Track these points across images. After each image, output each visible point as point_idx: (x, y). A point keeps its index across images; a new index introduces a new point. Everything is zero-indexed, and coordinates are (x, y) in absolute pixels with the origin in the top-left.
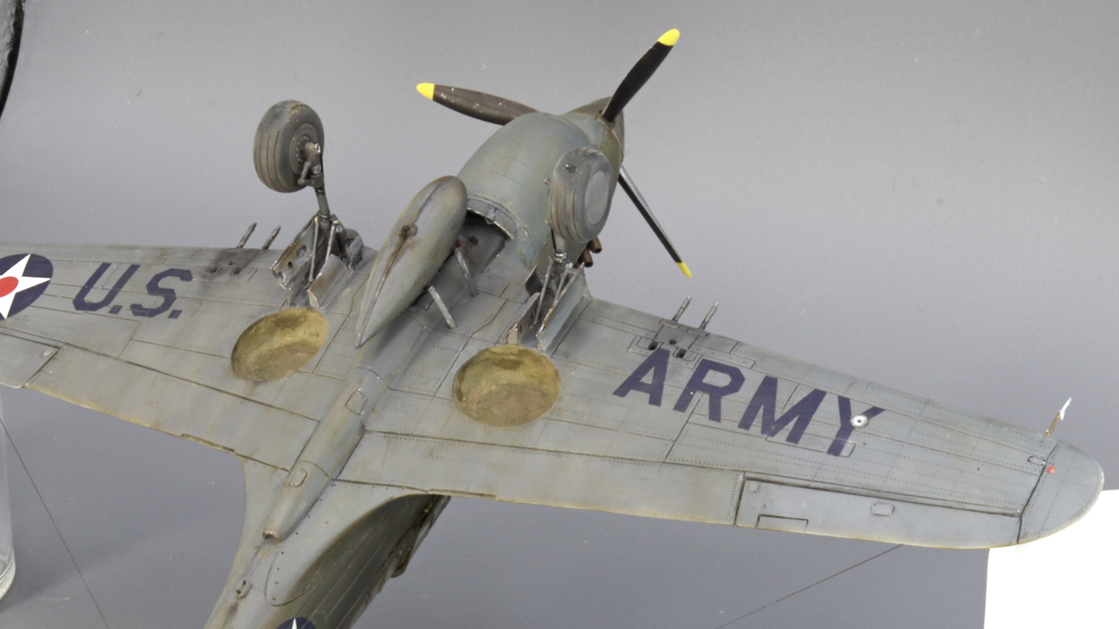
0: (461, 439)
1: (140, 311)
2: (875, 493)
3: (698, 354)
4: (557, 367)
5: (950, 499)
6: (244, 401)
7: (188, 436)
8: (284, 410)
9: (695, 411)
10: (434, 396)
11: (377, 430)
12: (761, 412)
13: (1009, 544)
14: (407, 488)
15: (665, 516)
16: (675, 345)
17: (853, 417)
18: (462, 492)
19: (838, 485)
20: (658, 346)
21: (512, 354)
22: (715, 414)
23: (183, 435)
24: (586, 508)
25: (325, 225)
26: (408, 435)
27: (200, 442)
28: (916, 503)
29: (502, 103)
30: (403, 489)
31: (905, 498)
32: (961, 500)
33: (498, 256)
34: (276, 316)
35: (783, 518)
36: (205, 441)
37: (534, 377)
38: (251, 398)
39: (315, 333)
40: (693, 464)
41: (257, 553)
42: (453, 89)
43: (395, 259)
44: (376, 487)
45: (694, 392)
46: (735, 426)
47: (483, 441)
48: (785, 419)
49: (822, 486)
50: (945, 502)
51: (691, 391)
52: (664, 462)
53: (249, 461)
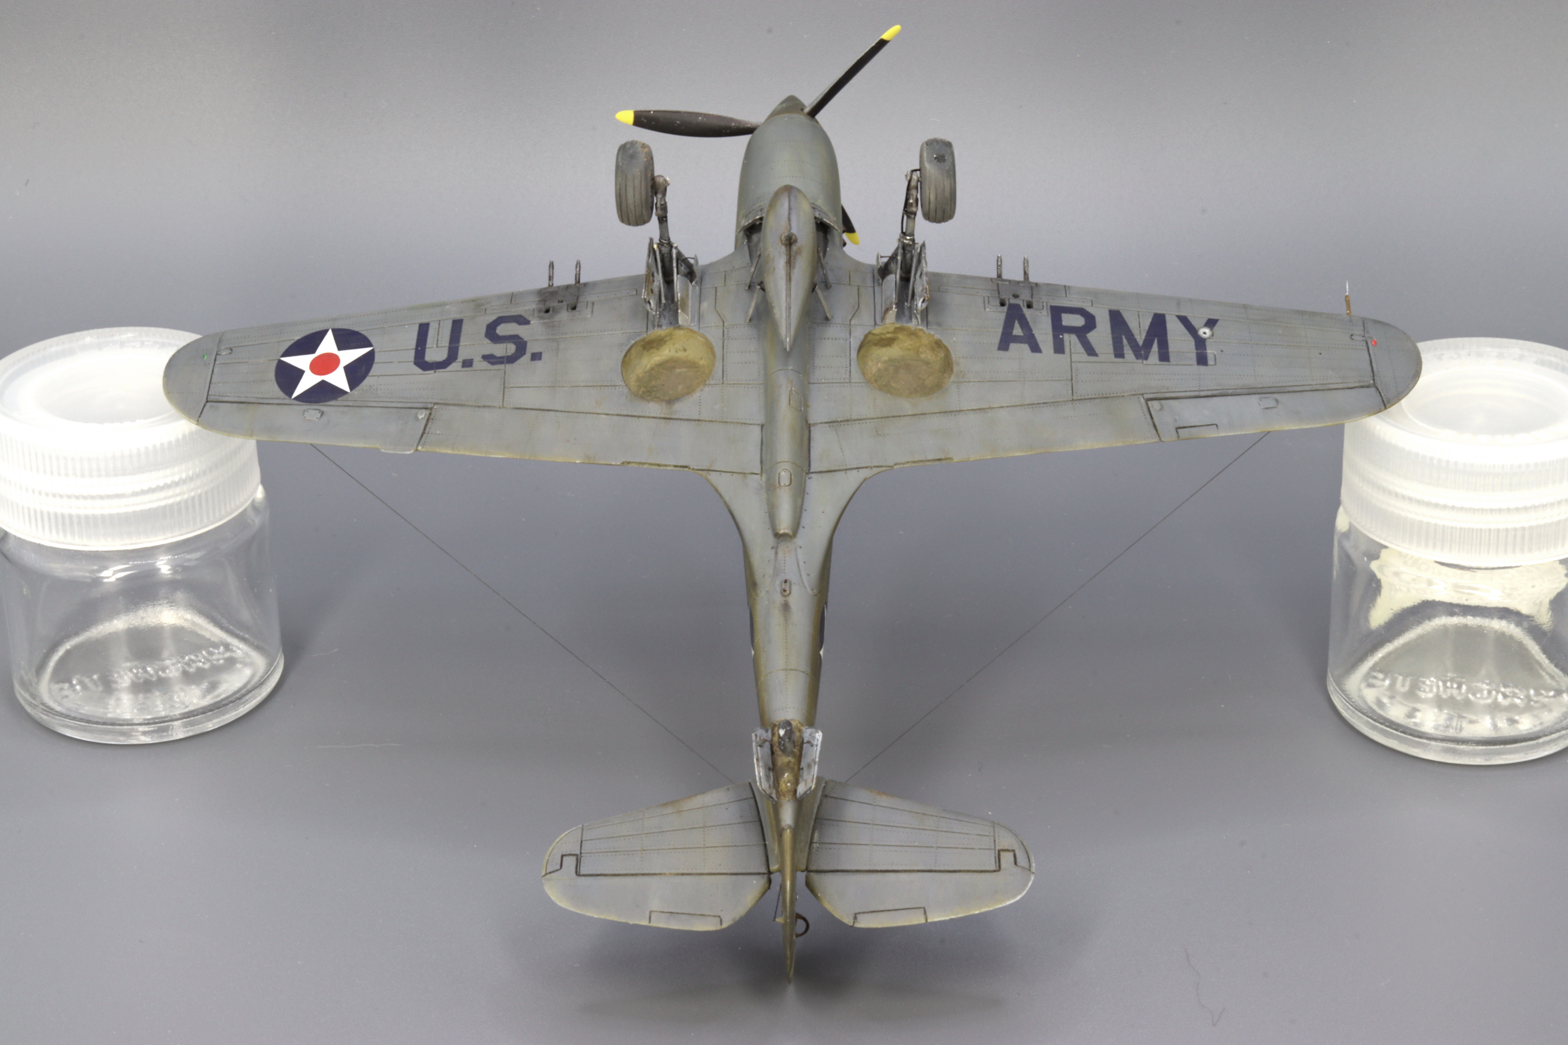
0: (895, 414)
1: (496, 360)
2: (1254, 391)
3: (1043, 303)
4: (937, 337)
5: (1313, 383)
6: (668, 421)
7: (629, 463)
8: (716, 421)
9: (1072, 351)
10: (850, 382)
11: (819, 421)
12: (1125, 341)
13: (1380, 411)
14: (874, 467)
15: (1101, 446)
16: (1020, 298)
17: (1199, 330)
18: (922, 461)
19: (1221, 390)
20: (1007, 302)
21: (888, 333)
22: (1090, 351)
23: (623, 463)
24: (1033, 453)
25: (665, 250)
26: (847, 421)
27: (645, 466)
28: (1289, 392)
29: (701, 117)
30: (872, 468)
31: (1280, 390)
32: (1322, 382)
33: (828, 249)
34: (643, 340)
35: (1195, 426)
36: (651, 464)
37: (909, 350)
38: (673, 417)
39: (682, 349)
40: (1097, 396)
41: (776, 553)
42: (652, 112)
43: (790, 266)
44: (848, 471)
45: (1062, 335)
46: (1112, 357)
47: (914, 413)
48: (1148, 344)
49: (1209, 393)
50: (1311, 386)
51: (1059, 335)
52: (1073, 400)
53: (710, 472)
